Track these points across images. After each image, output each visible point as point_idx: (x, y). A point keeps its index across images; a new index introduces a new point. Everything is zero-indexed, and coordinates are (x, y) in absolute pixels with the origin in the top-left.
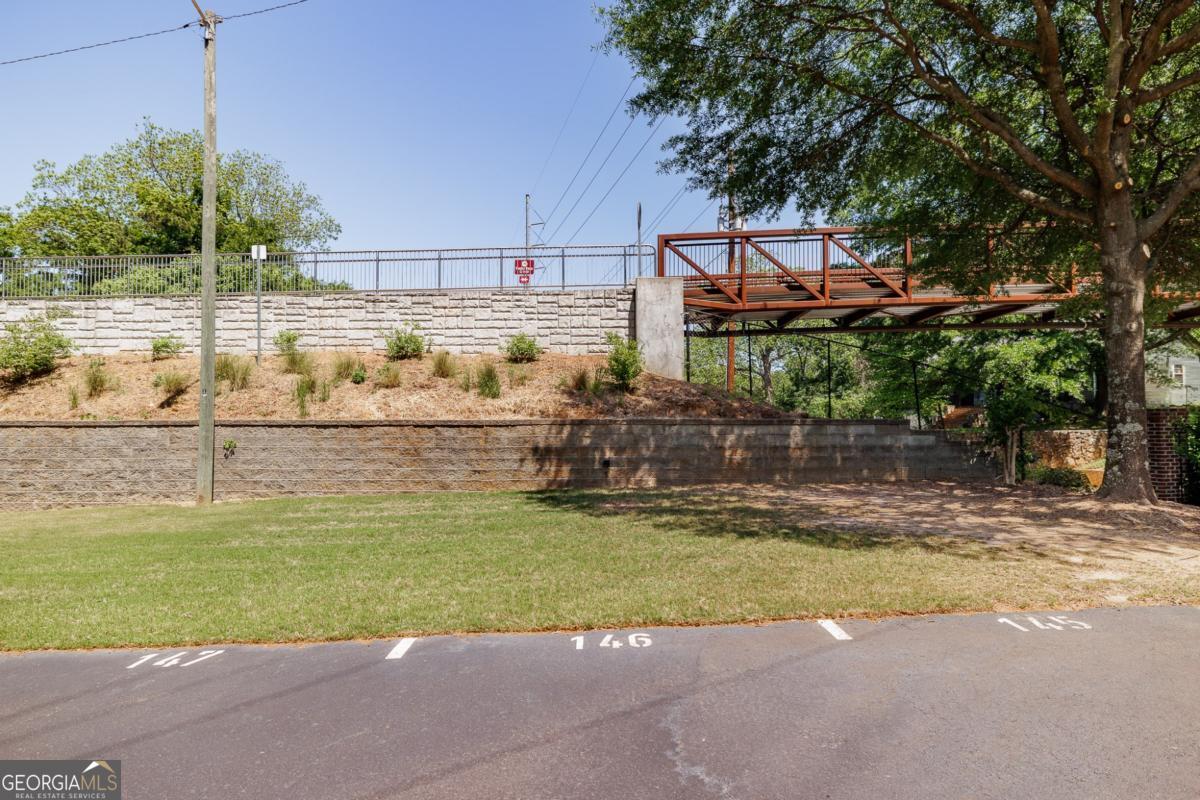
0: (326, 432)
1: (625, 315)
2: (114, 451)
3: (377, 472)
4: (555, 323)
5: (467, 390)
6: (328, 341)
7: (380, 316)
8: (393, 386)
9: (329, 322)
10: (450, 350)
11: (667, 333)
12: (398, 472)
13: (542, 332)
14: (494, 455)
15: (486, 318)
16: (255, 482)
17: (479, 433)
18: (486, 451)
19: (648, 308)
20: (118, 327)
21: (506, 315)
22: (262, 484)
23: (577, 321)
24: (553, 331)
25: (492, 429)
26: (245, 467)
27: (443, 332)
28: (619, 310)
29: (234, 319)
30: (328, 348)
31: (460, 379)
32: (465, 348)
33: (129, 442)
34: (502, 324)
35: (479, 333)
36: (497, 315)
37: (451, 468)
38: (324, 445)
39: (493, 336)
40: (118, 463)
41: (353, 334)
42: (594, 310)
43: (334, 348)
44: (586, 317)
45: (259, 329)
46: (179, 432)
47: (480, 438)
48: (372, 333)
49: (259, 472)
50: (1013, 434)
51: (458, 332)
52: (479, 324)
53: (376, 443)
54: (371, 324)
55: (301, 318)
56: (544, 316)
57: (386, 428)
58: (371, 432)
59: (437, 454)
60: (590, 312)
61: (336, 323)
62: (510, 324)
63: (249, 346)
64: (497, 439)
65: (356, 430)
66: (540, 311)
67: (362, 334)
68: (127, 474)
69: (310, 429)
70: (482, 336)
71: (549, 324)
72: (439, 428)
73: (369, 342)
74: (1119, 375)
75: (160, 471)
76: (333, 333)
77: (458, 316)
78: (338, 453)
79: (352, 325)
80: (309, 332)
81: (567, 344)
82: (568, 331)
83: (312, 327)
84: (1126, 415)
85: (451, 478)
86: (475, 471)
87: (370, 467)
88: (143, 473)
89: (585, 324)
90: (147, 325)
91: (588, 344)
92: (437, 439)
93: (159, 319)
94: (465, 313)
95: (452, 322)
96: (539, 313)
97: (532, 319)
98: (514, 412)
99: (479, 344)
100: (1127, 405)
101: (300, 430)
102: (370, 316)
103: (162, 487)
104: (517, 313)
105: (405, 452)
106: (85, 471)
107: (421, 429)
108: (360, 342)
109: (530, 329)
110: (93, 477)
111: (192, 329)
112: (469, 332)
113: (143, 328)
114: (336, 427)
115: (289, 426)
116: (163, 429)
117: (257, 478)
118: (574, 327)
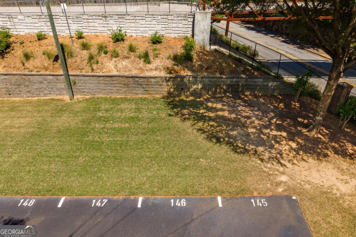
0: (101, 78)
1: (191, 23)
2: (41, 82)
3: (117, 90)
4: (167, 26)
5: (140, 59)
6: (92, 31)
7: (108, 22)
8: (117, 57)
9: (91, 24)
10: (132, 35)
11: (204, 32)
12: (123, 90)
13: (163, 29)
14: (150, 86)
15: (144, 24)
16: (84, 92)
17: (145, 80)
18: (148, 85)
19: (199, 23)
20: (22, 25)
21: (150, 23)
22: (86, 92)
23: (174, 25)
24: (166, 29)
25: (149, 79)
26: (80, 87)
27: (129, 28)
28: (188, 22)
29: (59, 23)
30: (92, 33)
31: (138, 54)
32: (137, 34)
33: (45, 80)
34: (149, 26)
35: (142, 29)
36: (147, 23)
37: (138, 89)
38: (101, 82)
39: (147, 30)
40: (43, 86)
41: (100, 29)
42: (180, 21)
43: (94, 33)
44: (177, 24)
45: (68, 26)
46: (58, 77)
47: (146, 81)
48: (106, 29)
49: (84, 89)
50: (300, 89)
51: (134, 28)
52: (141, 26)
53: (116, 82)
54: (105, 25)
55: (82, 23)
56: (163, 23)
57: (118, 78)
58: (114, 79)
59: (134, 85)
60: (179, 22)
61: (93, 24)
62: (152, 26)
63: (67, 32)
64: (151, 81)
65: (109, 78)
66: (162, 21)
67: (103, 29)
68: (47, 89)
69: (96, 77)
70: (143, 30)
71: (165, 26)
72: (134, 78)
73: (105, 32)
74: (322, 105)
75: (56, 88)
76: (93, 28)
77: (134, 23)
78: (105, 84)
79: (99, 25)
80: (85, 28)
81: (171, 33)
82: (171, 29)
83: (86, 26)
84: (319, 115)
85: (139, 92)
86: (145, 90)
87: (115, 88)
88: (52, 88)
89: (177, 26)
90: (31, 24)
91: (178, 33)
92: (133, 81)
93: (34, 22)
94: (136, 22)
95: (132, 25)
96: (161, 22)
97: (159, 24)
98: (155, 70)
99: (142, 33)
100: (320, 113)
101: (93, 77)
102: (104, 22)
103: (58, 92)
104: (154, 22)
105: (125, 84)
106: (35, 88)
107: (128, 78)
108: (103, 32)
109: (158, 28)
110: (38, 89)
111: (46, 26)
112: (138, 29)
113: (30, 25)
114: (104, 77)
115: (90, 76)
116: (53, 76)
117: (84, 90)
118: (173, 27)
